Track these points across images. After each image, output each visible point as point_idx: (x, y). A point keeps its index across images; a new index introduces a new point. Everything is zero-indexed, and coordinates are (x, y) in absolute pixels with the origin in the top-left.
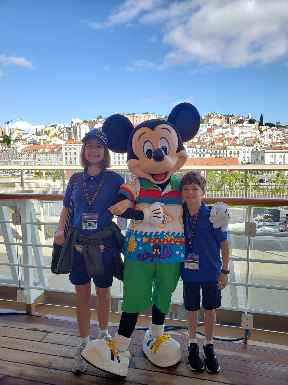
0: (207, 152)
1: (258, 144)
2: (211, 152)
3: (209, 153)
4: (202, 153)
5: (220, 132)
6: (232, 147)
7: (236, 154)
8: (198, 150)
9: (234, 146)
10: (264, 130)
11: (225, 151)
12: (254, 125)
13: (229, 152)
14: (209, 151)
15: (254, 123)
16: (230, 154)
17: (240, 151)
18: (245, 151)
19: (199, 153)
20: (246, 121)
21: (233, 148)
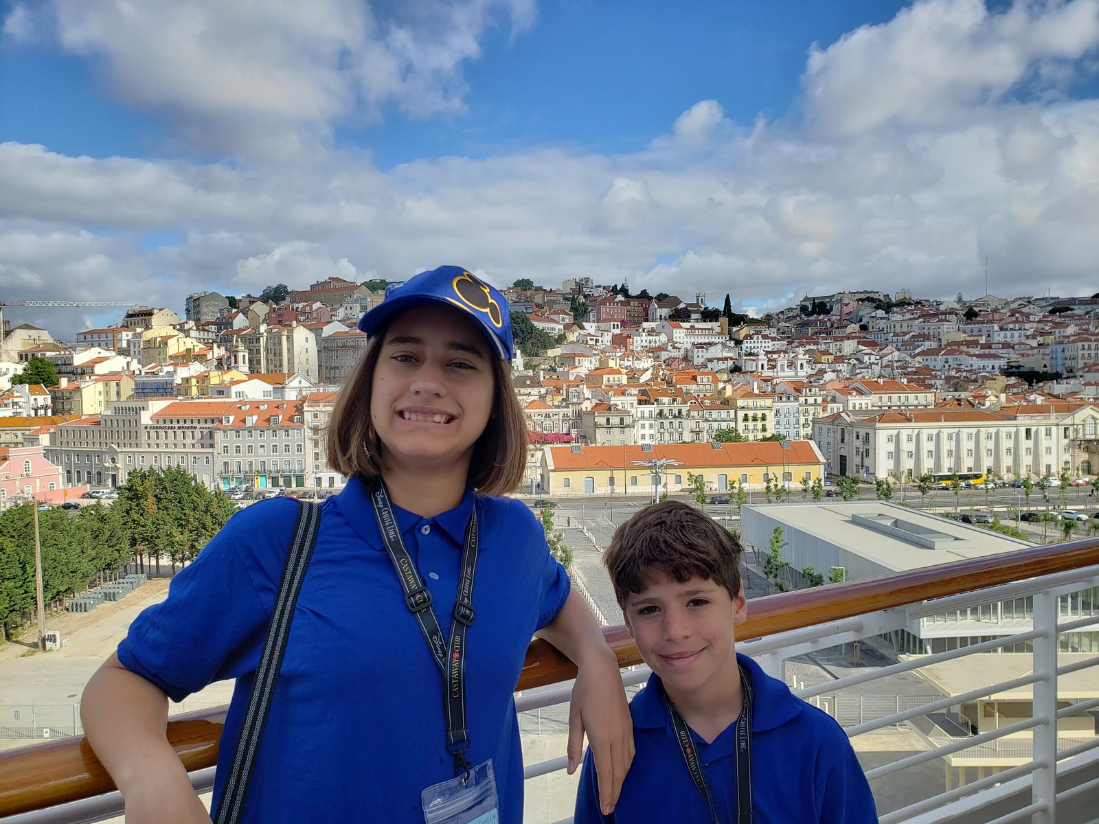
0: (688, 415)
1: (809, 394)
2: (697, 417)
3: (693, 418)
4: (675, 417)
5: (644, 344)
6: (748, 402)
7: (759, 420)
8: (666, 411)
9: (752, 401)
10: (746, 337)
11: (732, 413)
12: (719, 324)
13: (741, 414)
14: (692, 413)
15: (717, 321)
16: (744, 420)
17: (767, 412)
18: (777, 411)
19: (667, 418)
20: (695, 312)
21: (750, 405)
